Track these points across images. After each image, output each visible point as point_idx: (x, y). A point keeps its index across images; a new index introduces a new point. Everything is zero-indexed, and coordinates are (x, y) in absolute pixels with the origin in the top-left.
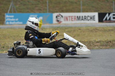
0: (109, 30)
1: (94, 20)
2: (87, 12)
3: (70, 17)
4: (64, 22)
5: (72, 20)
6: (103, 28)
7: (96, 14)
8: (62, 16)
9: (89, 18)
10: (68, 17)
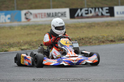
0: (82, 27)
1: (65, 16)
2: (57, 8)
3: (39, 14)
4: (33, 20)
5: (42, 18)
6: (75, 25)
7: (67, 11)
8: (31, 14)
9: (60, 15)
10: (38, 14)
